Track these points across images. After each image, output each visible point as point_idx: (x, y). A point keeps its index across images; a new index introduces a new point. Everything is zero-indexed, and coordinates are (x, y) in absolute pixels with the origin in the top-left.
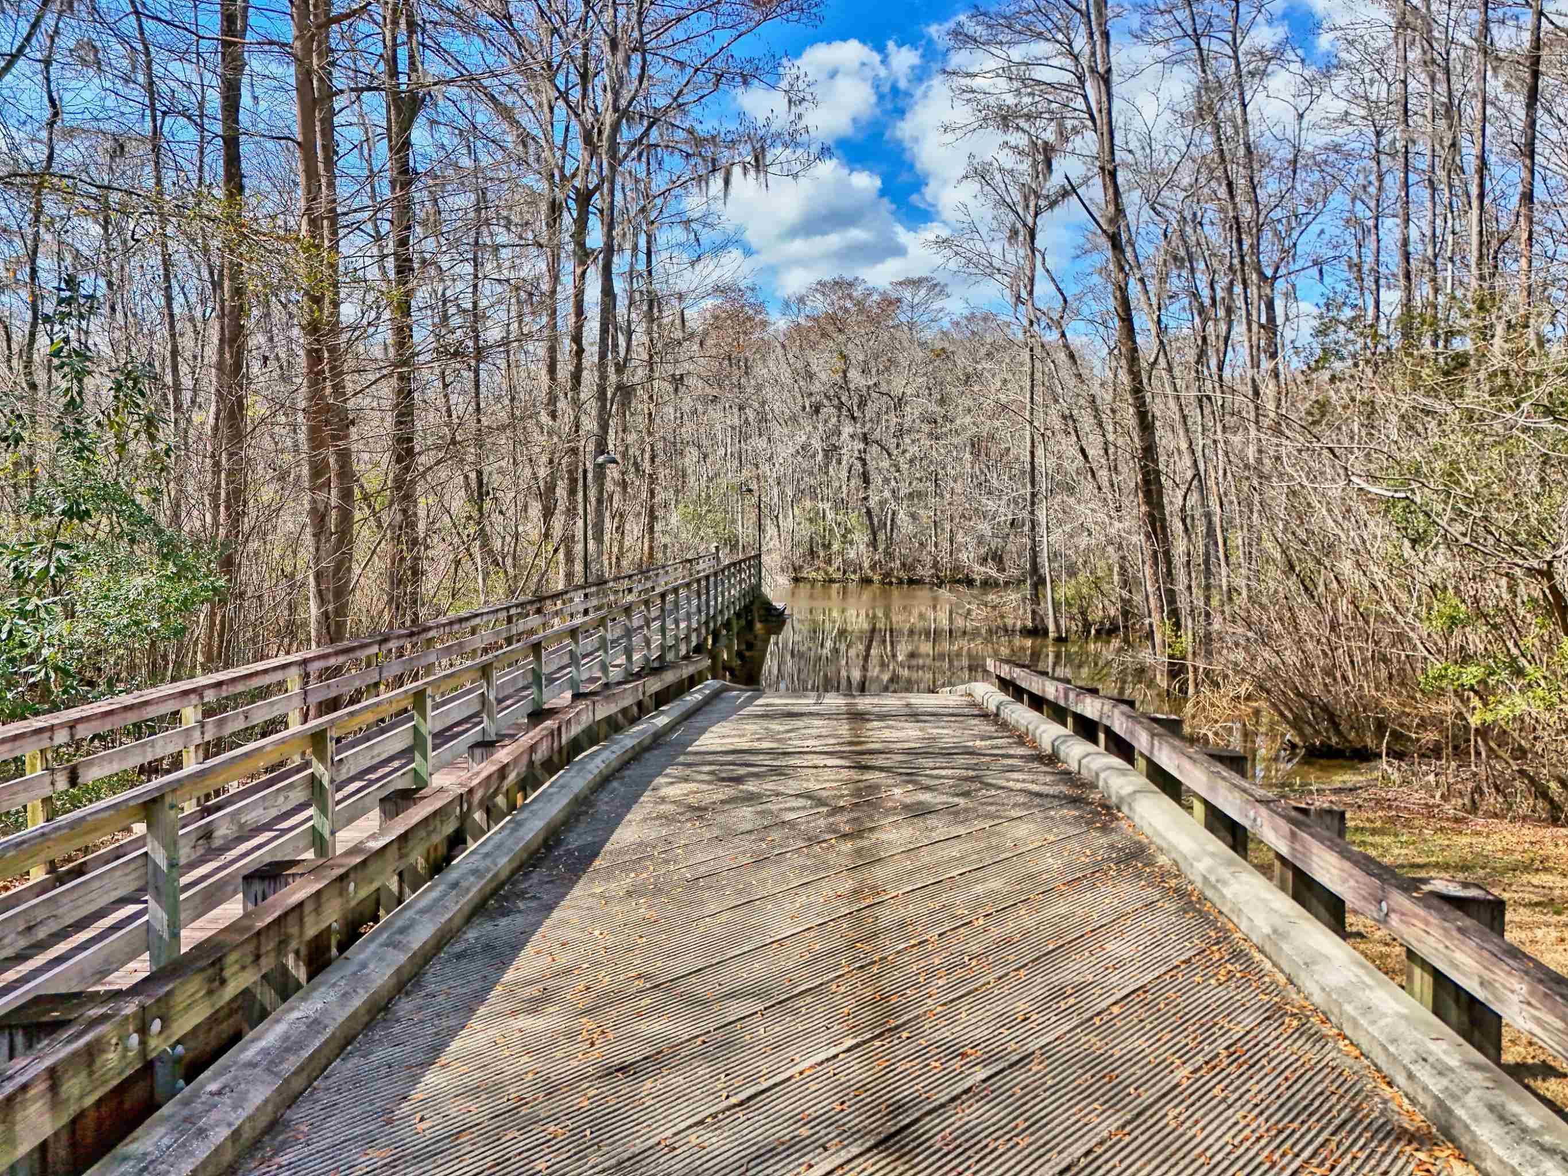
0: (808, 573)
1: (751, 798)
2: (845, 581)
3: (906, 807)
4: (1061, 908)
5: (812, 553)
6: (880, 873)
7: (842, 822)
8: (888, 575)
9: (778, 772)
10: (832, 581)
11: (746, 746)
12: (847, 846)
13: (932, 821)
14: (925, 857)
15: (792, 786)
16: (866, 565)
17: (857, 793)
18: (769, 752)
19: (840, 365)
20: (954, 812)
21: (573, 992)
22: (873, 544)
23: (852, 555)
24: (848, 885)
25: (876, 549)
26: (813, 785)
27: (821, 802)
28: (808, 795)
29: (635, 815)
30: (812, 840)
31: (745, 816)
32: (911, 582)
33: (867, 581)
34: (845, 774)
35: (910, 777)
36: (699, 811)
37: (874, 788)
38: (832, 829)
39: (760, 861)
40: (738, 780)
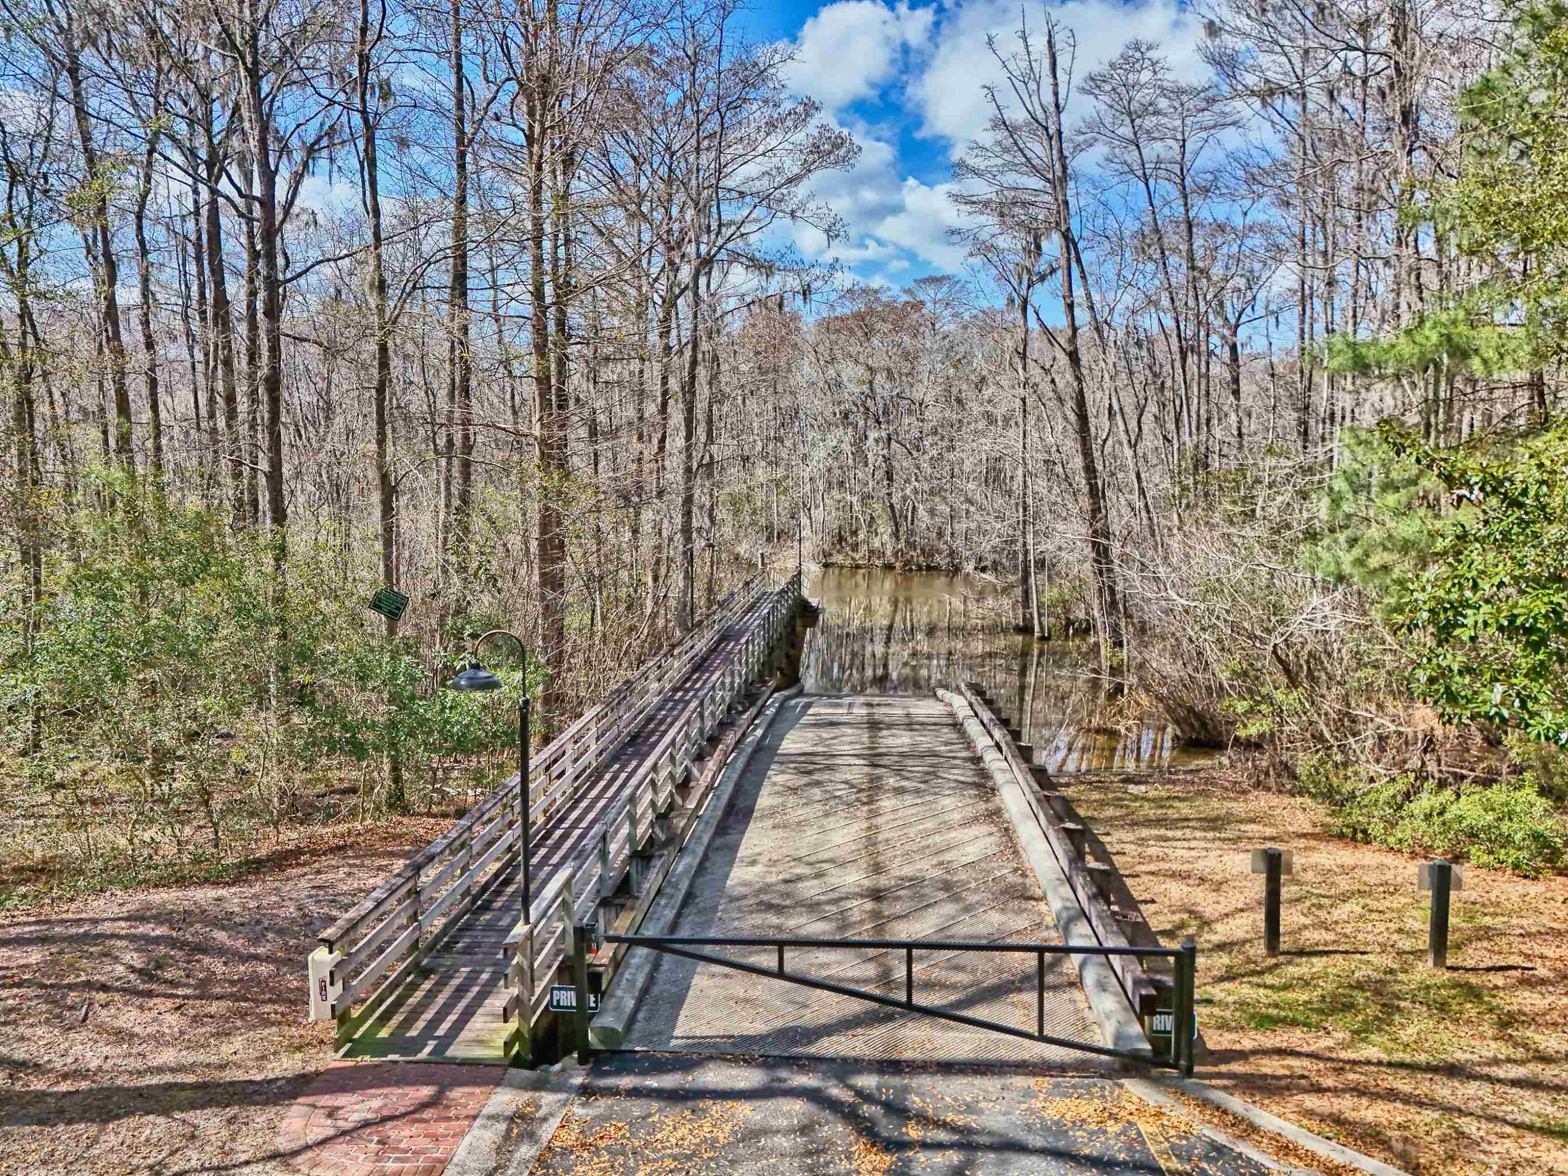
0: (838, 558)
1: (818, 783)
2: (870, 567)
3: (895, 789)
4: (953, 834)
5: (841, 539)
6: (879, 821)
7: (863, 796)
8: (907, 563)
9: (829, 768)
10: (858, 567)
11: (810, 750)
12: (866, 808)
13: (906, 797)
14: (900, 814)
15: (838, 776)
16: (889, 553)
17: (871, 781)
18: (823, 754)
19: (867, 376)
20: (917, 791)
21: (764, 859)
22: (896, 534)
23: (876, 543)
24: (865, 825)
25: (898, 539)
26: (849, 777)
27: (853, 786)
28: (846, 782)
29: (764, 792)
30: (850, 805)
31: (816, 793)
32: (929, 568)
33: (889, 567)
34: (866, 770)
35: (898, 772)
36: (794, 790)
37: (879, 778)
38: (858, 800)
39: (827, 815)
40: (810, 773)
